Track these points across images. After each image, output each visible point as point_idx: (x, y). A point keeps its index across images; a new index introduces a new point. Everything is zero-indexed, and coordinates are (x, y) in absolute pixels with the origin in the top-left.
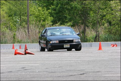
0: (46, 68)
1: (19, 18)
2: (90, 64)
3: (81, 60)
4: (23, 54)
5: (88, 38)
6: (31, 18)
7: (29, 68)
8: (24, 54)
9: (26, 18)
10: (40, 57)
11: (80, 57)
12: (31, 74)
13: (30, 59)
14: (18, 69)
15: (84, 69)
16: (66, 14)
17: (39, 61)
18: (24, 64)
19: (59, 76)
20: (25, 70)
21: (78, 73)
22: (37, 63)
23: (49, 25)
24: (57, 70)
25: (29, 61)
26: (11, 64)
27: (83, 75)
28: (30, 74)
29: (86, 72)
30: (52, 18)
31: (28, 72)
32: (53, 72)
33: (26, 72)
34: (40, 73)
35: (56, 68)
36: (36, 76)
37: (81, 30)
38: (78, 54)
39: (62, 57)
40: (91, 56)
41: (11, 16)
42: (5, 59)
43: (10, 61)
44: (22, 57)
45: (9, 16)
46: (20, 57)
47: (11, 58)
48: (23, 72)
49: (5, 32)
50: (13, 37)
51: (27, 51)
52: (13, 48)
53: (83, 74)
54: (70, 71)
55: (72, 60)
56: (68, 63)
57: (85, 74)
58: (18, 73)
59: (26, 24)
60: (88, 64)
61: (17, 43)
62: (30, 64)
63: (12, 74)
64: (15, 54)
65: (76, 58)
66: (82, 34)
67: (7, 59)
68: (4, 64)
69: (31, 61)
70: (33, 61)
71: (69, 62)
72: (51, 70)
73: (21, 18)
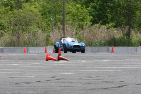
0: (80, 77)
1: (53, 17)
2: (131, 74)
3: (121, 69)
4: (55, 60)
5: (133, 42)
6: (68, 17)
7: (61, 78)
8: (57, 59)
9: (61, 17)
10: (75, 64)
11: (122, 64)
12: (62, 85)
13: (62, 66)
14: (48, 78)
15: (124, 80)
16: (108, 13)
17: (73, 69)
18: (55, 72)
19: (93, 88)
20: (56, 79)
21: (115, 85)
22: (71, 72)
23: (87, 25)
24: (93, 80)
25: (61, 68)
26: (40, 72)
27: (121, 88)
28: (60, 86)
29: (126, 84)
30: (92, 17)
31: (59, 82)
32: (88, 83)
33: (57, 82)
34: (73, 84)
35: (92, 79)
36: (67, 87)
37: (125, 32)
38: (119, 61)
39: (101, 64)
40: (134, 64)
41: (45, 14)
42: (34, 66)
43: (40, 69)
44: (54, 64)
45: (42, 15)
46: (52, 64)
47: (41, 64)
48: (53, 82)
49: (36, 33)
50: (47, 39)
51: (60, 56)
52: (46, 52)
53: (122, 86)
54: (108, 82)
55: (111, 69)
56: (106, 72)
57: (124, 87)
58: (47, 83)
59: (62, 24)
60: (130, 74)
61: (51, 46)
62: (62, 72)
63: (41, 84)
64: (47, 60)
65: (117, 67)
66: (126, 36)
67: (37, 66)
68: (33, 72)
69: (64, 69)
70: (67, 68)
71: (108, 71)
72: (85, 81)
73: (55, 17)
